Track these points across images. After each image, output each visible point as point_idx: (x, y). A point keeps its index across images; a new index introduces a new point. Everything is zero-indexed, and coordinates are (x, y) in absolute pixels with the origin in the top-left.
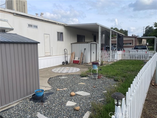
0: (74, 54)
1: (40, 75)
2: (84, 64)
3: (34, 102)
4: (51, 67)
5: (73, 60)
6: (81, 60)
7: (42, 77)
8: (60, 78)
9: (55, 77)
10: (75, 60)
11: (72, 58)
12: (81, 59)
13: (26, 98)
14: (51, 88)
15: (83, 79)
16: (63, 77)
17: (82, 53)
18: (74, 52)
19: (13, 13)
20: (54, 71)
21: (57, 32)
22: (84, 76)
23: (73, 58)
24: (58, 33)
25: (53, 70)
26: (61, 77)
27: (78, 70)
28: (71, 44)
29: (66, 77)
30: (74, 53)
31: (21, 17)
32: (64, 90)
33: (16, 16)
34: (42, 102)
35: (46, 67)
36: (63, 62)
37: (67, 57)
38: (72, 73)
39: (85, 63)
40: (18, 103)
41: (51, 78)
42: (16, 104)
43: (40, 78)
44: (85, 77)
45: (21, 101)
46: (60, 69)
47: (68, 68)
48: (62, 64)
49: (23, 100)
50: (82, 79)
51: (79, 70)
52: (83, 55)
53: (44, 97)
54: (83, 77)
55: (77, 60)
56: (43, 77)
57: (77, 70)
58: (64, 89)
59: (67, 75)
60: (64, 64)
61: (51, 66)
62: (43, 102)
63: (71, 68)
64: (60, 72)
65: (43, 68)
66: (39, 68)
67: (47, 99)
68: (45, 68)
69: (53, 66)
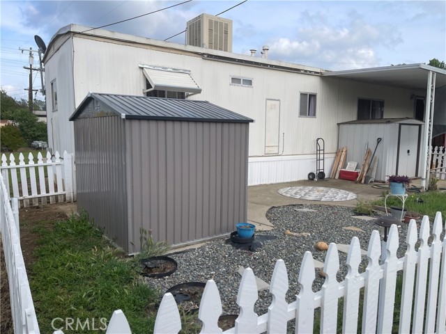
0: (344, 153)
1: (249, 199)
2: (371, 182)
3: (233, 246)
4: (278, 184)
5: (339, 169)
6: (363, 171)
7: (253, 203)
8: (297, 210)
9: (284, 207)
10: (347, 169)
11: (339, 164)
12: (366, 170)
13: (218, 238)
14: (272, 228)
15: (359, 220)
16: (305, 210)
17: (369, 152)
18: (346, 148)
19: (202, 55)
20: (284, 194)
21: (301, 94)
22: (365, 213)
23: (341, 164)
24: (303, 95)
25: (282, 191)
26: (300, 208)
27: (351, 196)
28: (338, 124)
29: (311, 210)
30: (344, 151)
31: (217, 63)
32: (304, 237)
33: (207, 61)
34: (249, 250)
35: (264, 183)
36: (311, 174)
37: (321, 162)
38: (332, 201)
39: (375, 181)
40: (204, 244)
41: (274, 207)
42: (199, 245)
43: (249, 204)
44: (368, 214)
45: (209, 242)
46: (300, 190)
47: (321, 188)
48: (307, 178)
49: (213, 240)
50: (355, 219)
51: (355, 197)
52: (370, 157)
53: (256, 241)
54: (361, 215)
55: (353, 170)
56: (256, 203)
57: (346, 197)
58: (304, 234)
59: (317, 205)
60: (313, 179)
61: (277, 182)
62: (251, 249)
63: (332, 189)
64: (298, 197)
65: (259, 183)
66: (249, 185)
67: (261, 246)
68: (262, 183)
69: (282, 181)
